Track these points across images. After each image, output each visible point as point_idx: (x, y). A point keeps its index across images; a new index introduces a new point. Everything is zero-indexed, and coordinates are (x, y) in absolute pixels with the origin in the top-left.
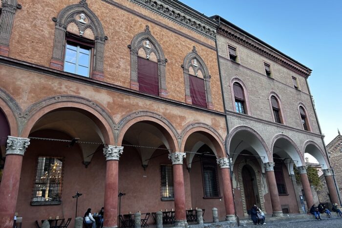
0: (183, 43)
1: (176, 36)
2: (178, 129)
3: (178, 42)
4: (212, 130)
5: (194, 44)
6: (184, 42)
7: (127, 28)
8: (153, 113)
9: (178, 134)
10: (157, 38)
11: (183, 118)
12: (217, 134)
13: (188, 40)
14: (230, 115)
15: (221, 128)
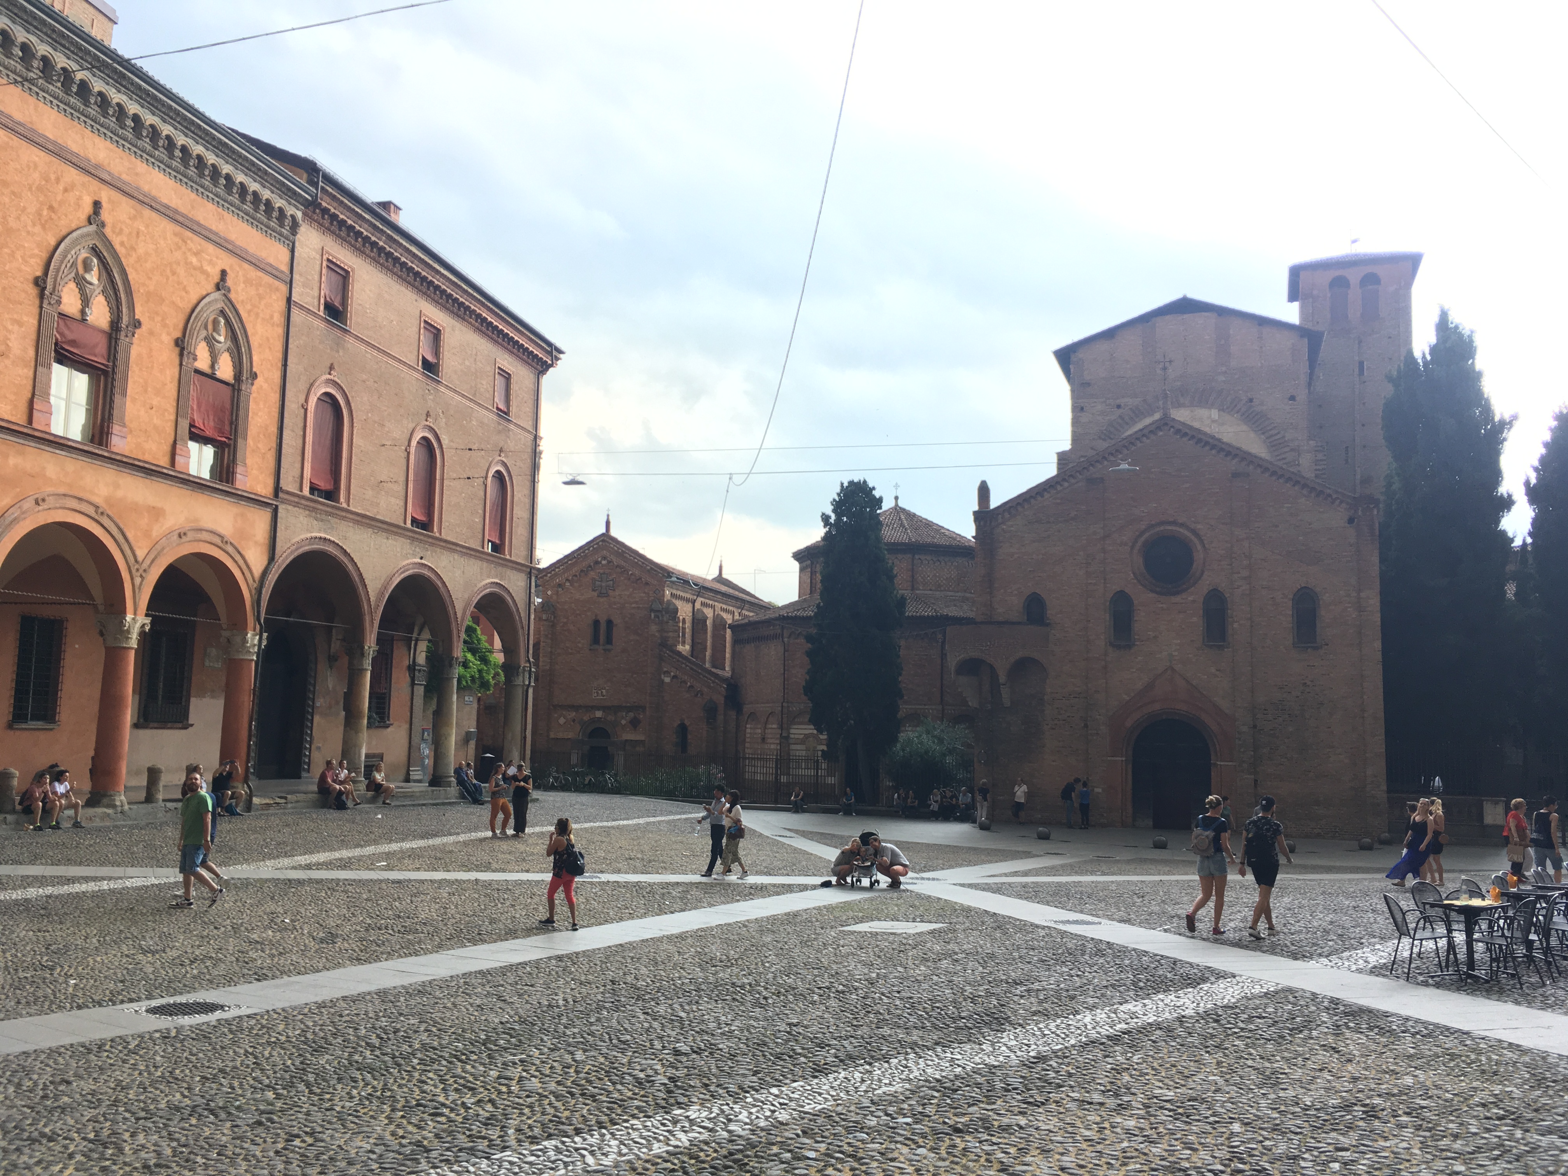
0: (194, 260)
1: (175, 234)
2: (139, 548)
3: (178, 255)
4: (230, 549)
5: (225, 261)
6: (196, 254)
7: (39, 213)
8: (80, 499)
9: (136, 561)
10: (122, 244)
11: (157, 513)
12: (241, 562)
13: (211, 248)
14: (289, 503)
15: (256, 543)
